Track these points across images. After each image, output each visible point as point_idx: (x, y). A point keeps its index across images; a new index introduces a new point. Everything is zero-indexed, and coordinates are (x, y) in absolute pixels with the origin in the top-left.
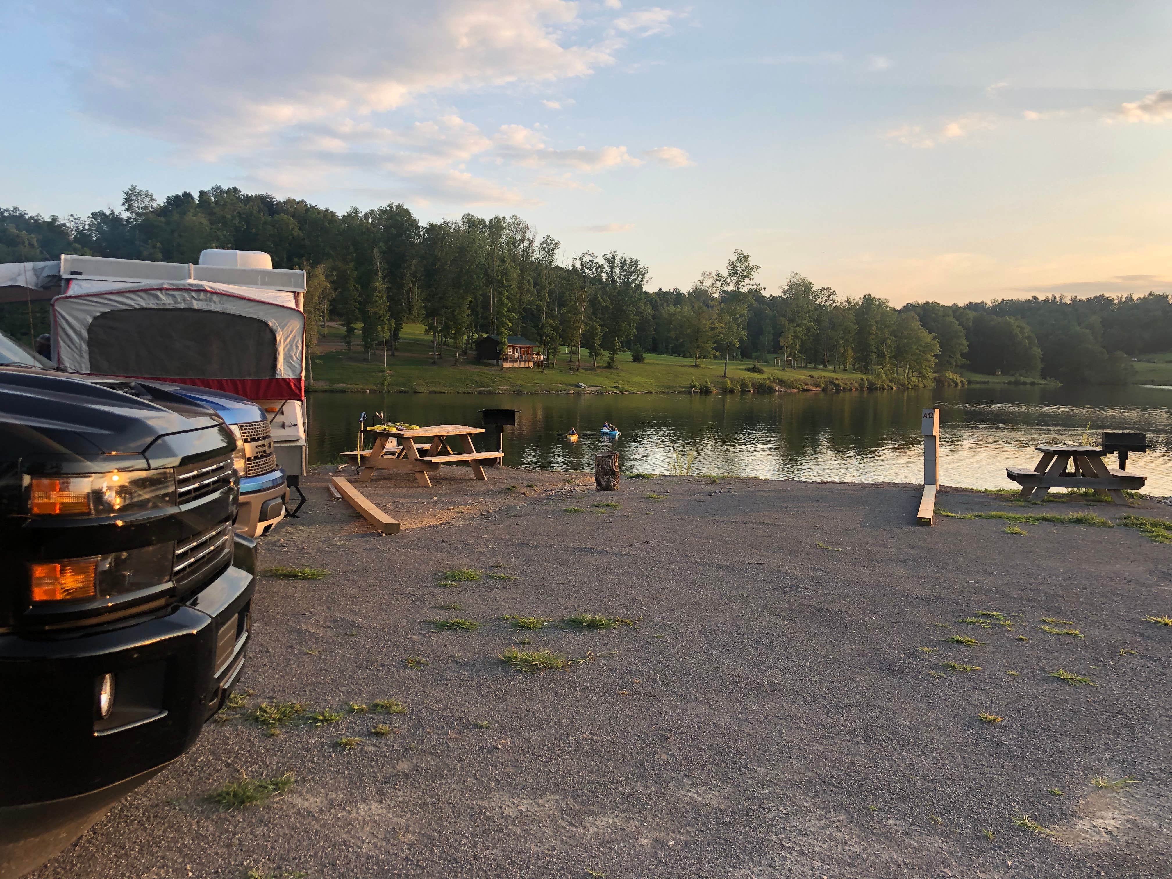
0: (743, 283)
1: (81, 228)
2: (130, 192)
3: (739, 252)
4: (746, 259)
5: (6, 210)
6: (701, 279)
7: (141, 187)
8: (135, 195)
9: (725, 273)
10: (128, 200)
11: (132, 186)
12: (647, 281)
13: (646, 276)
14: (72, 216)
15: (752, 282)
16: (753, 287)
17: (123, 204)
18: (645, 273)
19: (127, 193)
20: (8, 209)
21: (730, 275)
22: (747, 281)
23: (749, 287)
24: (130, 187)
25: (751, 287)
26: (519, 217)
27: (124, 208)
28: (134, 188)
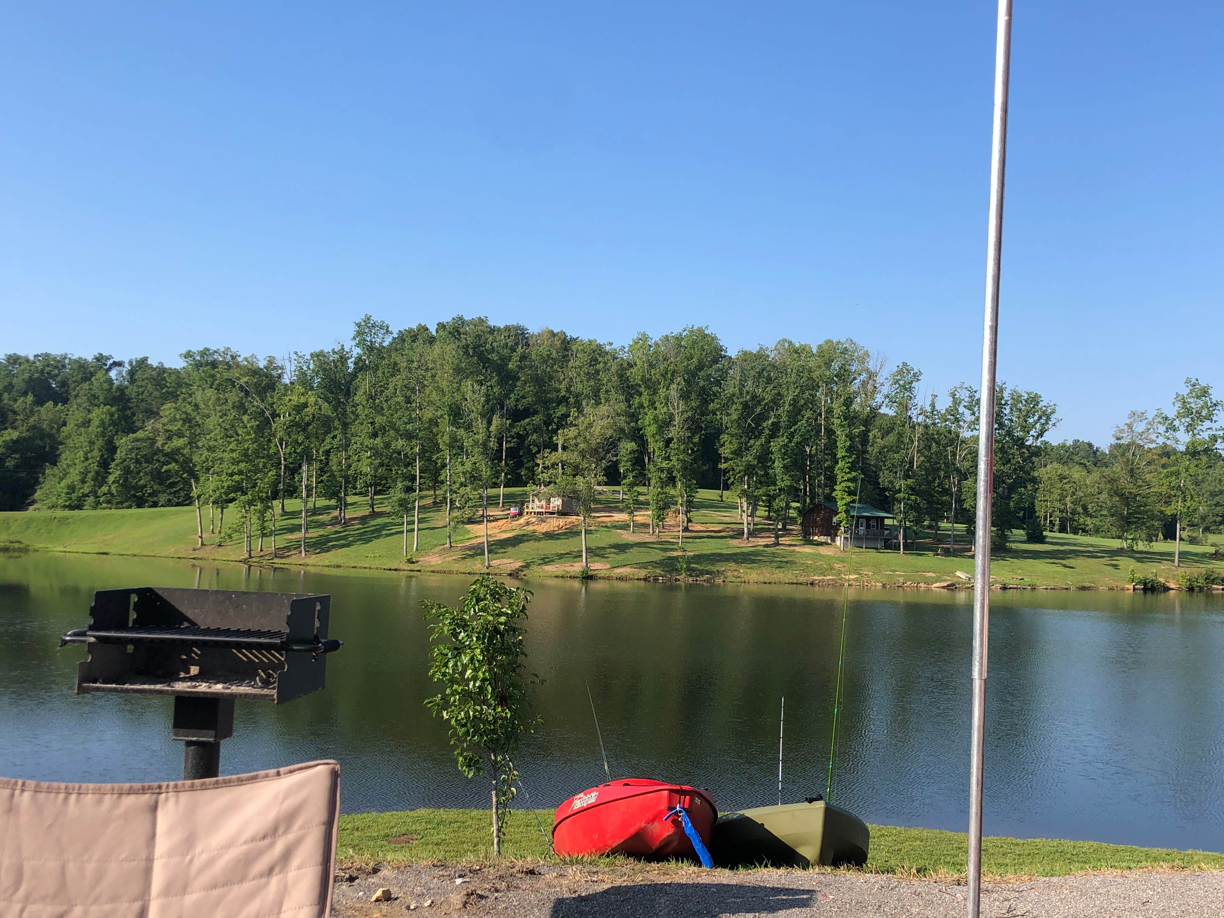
0: (1199, 427)
1: (305, 368)
2: (363, 323)
3: (1194, 381)
4: (1205, 392)
5: (215, 352)
6: (1128, 421)
7: (376, 318)
8: (369, 327)
9: (1171, 412)
10: (359, 333)
11: (366, 315)
12: (1054, 425)
13: (1053, 417)
14: (296, 353)
15: (1214, 425)
16: (1217, 433)
17: (354, 338)
18: (1053, 412)
19: (359, 325)
20: (219, 350)
21: (1179, 416)
22: (1207, 424)
23: (1211, 432)
24: (363, 317)
25: (1214, 433)
26: (855, 341)
27: (354, 343)
28: (369, 319)
